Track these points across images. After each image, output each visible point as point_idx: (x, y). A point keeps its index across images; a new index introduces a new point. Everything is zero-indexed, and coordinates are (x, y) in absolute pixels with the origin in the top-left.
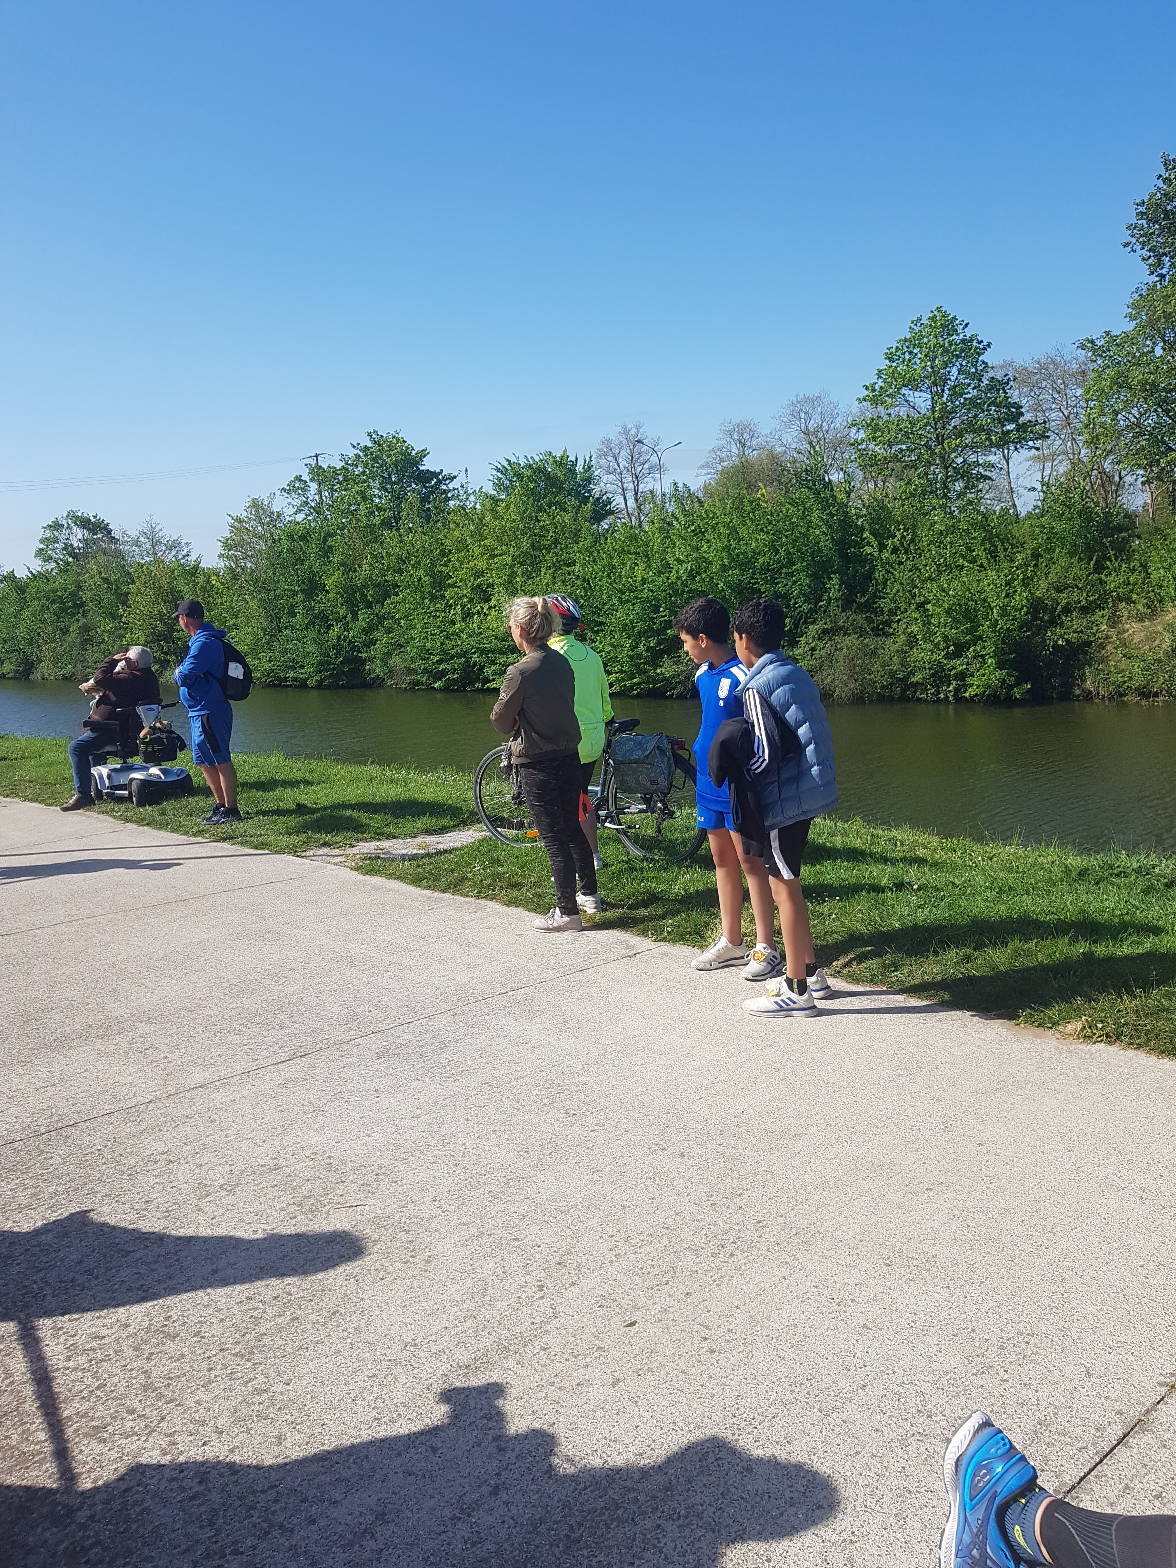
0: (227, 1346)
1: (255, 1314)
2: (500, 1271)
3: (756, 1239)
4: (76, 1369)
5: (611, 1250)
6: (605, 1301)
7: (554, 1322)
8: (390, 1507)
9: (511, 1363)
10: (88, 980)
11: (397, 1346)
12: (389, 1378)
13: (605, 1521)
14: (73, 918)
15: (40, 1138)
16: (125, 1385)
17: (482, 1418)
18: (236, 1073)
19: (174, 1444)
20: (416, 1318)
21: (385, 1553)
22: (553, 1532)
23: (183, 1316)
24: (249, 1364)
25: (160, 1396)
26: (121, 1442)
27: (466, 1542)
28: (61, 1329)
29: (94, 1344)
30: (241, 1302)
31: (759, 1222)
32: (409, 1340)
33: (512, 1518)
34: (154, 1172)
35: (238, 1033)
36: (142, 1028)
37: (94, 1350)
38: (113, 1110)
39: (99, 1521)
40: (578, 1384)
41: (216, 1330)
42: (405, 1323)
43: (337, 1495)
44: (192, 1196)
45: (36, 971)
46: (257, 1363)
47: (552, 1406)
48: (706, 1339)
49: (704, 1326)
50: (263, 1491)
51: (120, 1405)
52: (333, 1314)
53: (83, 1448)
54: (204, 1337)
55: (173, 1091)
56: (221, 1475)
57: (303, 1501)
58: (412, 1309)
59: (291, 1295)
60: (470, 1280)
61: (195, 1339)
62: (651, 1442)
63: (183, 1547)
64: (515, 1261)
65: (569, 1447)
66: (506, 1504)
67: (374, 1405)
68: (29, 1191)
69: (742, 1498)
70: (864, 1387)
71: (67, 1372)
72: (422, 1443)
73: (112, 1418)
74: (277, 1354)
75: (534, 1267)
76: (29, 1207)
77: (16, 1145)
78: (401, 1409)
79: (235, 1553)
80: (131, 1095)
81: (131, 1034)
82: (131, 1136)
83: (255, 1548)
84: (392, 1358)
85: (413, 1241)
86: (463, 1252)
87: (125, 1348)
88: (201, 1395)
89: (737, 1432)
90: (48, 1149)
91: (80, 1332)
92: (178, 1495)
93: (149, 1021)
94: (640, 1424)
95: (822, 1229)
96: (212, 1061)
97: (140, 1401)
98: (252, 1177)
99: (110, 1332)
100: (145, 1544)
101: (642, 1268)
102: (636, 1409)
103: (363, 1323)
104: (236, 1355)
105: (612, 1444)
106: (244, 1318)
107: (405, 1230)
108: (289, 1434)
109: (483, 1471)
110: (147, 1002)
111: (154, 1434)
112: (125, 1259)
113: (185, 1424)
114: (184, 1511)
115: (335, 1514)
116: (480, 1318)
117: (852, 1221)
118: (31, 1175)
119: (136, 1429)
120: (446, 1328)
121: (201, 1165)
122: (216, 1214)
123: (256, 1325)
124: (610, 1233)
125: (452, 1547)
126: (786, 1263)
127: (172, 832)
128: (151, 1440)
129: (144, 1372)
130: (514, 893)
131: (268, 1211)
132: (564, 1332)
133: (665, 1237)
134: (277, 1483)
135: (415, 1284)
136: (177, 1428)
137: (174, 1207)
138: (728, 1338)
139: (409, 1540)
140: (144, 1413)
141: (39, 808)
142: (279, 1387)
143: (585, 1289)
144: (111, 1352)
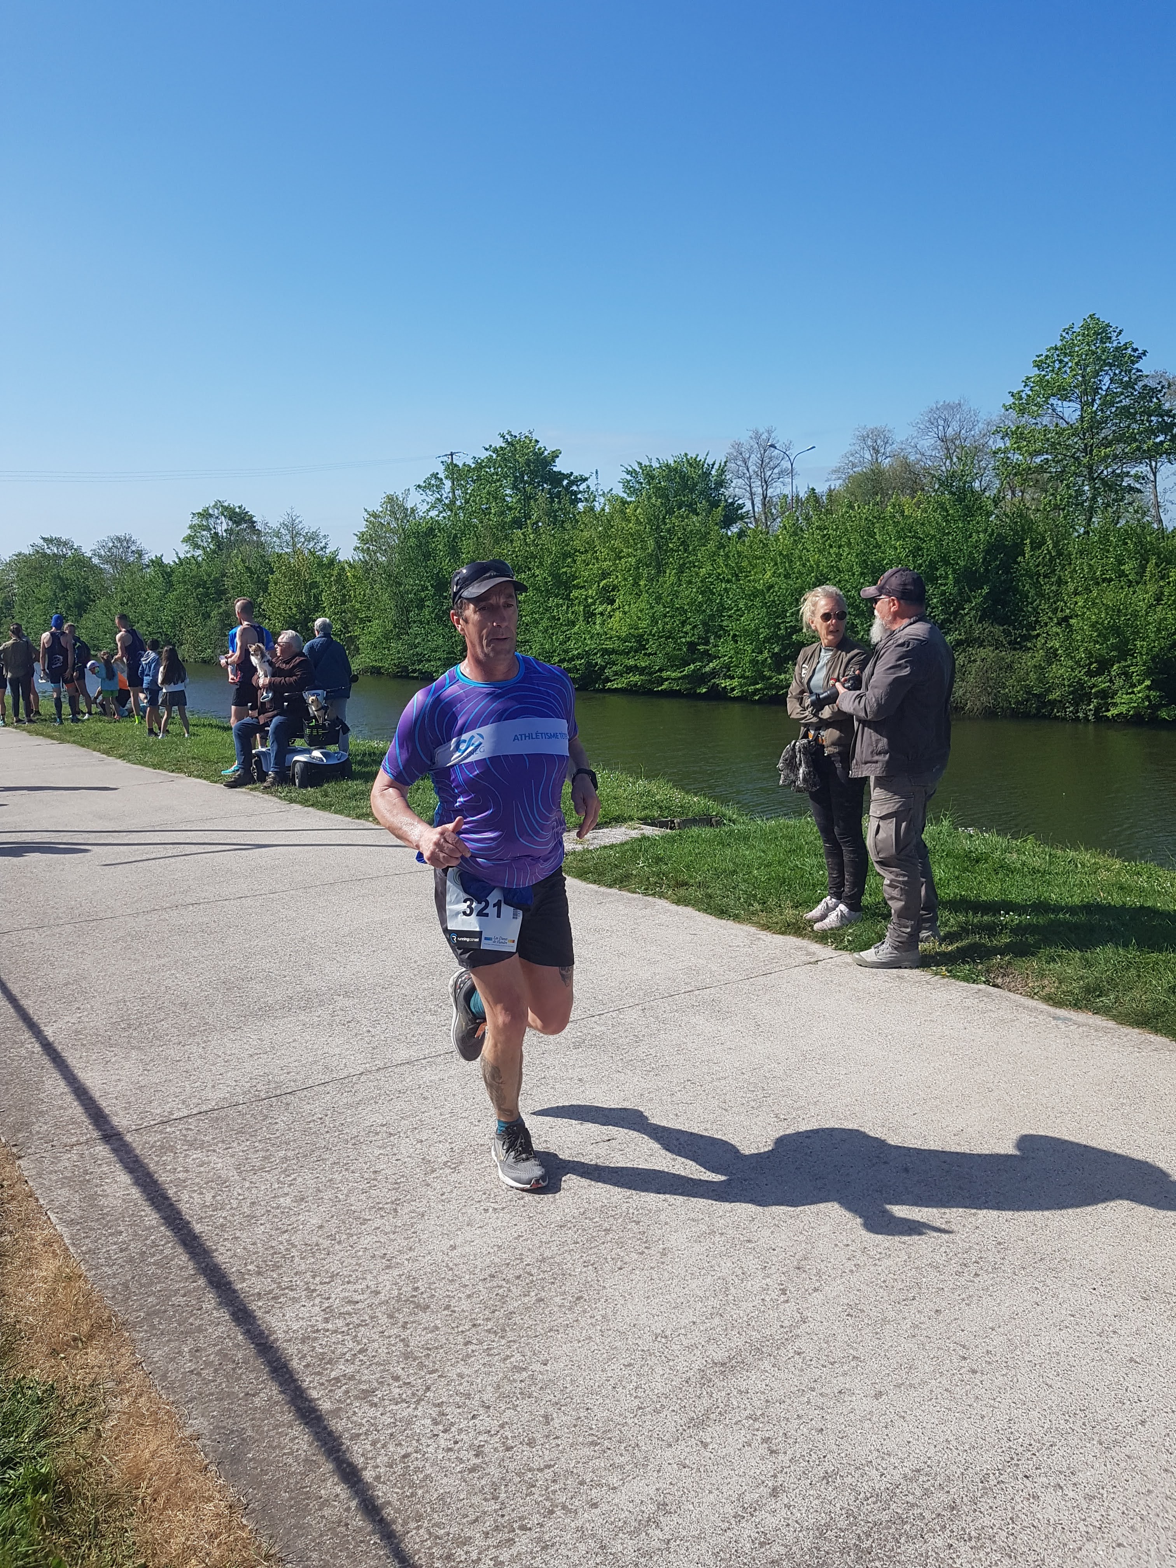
0: (478, 1322)
1: (501, 1291)
2: (740, 1272)
3: (999, 1261)
4: (335, 1332)
5: (849, 1259)
6: (852, 1311)
7: (804, 1326)
8: (671, 1497)
9: (766, 1364)
10: (281, 953)
11: (648, 1337)
12: (646, 1368)
13: (893, 1534)
14: (257, 893)
15: (261, 1103)
16: (387, 1351)
17: (747, 1418)
18: (439, 1053)
19: (443, 1414)
20: (662, 1310)
21: (672, 1544)
22: (841, 1540)
23: (430, 1288)
24: (503, 1342)
25: (421, 1366)
26: (392, 1407)
27: (753, 1541)
28: (315, 1290)
29: (349, 1308)
30: (485, 1279)
31: (1000, 1244)
32: (659, 1331)
33: (796, 1521)
34: (377, 1143)
35: (435, 1013)
36: (341, 1001)
37: (349, 1314)
38: (327, 1080)
39: (384, 1483)
40: (840, 1392)
41: (465, 1305)
42: (651, 1314)
43: (614, 1480)
44: (418, 1170)
45: (229, 941)
46: (510, 1341)
47: (817, 1412)
48: (965, 1358)
49: (961, 1345)
50: (540, 1470)
51: (384, 1371)
52: (579, 1298)
53: (356, 1410)
54: (454, 1312)
55: (382, 1065)
56: (496, 1449)
57: (582, 1483)
58: (657, 1301)
59: (532, 1275)
60: (710, 1277)
61: (446, 1312)
62: (926, 1459)
63: (474, 1517)
64: (752, 1263)
65: (843, 1455)
66: (787, 1506)
67: (635, 1394)
68: (261, 1154)
69: (1033, 1526)
70: (1143, 1423)
71: (327, 1333)
72: (691, 1436)
73: (379, 1383)
74: (530, 1333)
75: (773, 1270)
76: (262, 1169)
77: (240, 1108)
78: (663, 1400)
79: (523, 1528)
80: (342, 1066)
81: (331, 1007)
82: (348, 1106)
83: (541, 1525)
84: (645, 1349)
85: (644, 1233)
86: (697, 1247)
87: (380, 1315)
88: (461, 1368)
89: (1014, 1456)
90: (271, 1114)
91: (333, 1295)
92: (456, 1465)
93: (346, 995)
94: (911, 1439)
95: (1068, 1257)
96: (414, 1039)
97: (403, 1369)
98: (473, 1156)
99: (361, 1297)
100: (433, 1510)
101: (884, 1281)
102: (905, 1424)
103: (609, 1311)
104: (489, 1331)
105: (886, 1457)
106: (490, 1296)
107: (635, 1221)
108: (555, 1415)
109: (758, 1472)
110: (342, 976)
111: (423, 1403)
112: (363, 1227)
113: (451, 1396)
114: (465, 1481)
115: (616, 1501)
116: (727, 1316)
117: (1098, 1251)
118: (259, 1138)
119: (404, 1396)
120: (694, 1323)
121: (422, 1141)
122: (444, 1190)
123: (504, 1303)
124: (845, 1242)
125: (740, 1545)
126: (1036, 1288)
127: (336, 813)
128: (420, 1408)
129: (403, 1340)
130: (682, 892)
131: (496, 1190)
132: (816, 1338)
133: (903, 1251)
134: (552, 1463)
135: (655, 1276)
136: (444, 1399)
137: (402, 1180)
138: (988, 1359)
139: (696, 1533)
140: (408, 1381)
141: (205, 784)
142: (537, 1367)
143: (830, 1296)
144: (367, 1318)
